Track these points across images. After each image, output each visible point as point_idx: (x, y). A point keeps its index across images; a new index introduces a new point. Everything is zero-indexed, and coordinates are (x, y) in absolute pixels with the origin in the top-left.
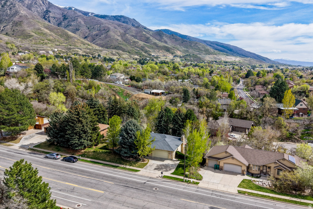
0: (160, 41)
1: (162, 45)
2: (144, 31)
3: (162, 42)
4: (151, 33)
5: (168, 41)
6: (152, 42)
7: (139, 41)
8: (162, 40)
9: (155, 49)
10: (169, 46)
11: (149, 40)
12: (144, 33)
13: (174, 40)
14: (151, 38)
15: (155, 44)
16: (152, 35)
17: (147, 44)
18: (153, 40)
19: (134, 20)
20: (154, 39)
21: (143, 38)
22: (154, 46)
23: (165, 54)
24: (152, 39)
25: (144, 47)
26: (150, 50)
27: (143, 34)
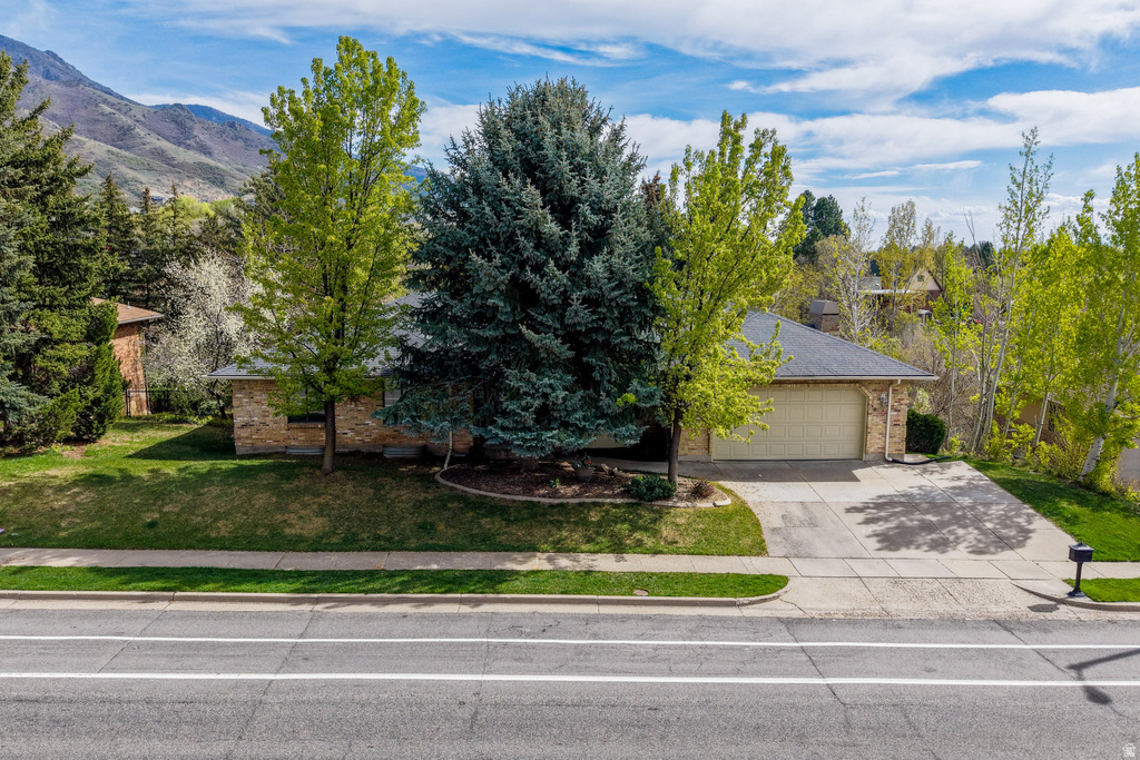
0: (179, 144)
1: (191, 162)
2: (105, 101)
3: (188, 147)
4: (135, 111)
5: (217, 148)
6: (148, 147)
7: (83, 138)
8: (189, 142)
9: (162, 173)
10: (221, 166)
11: (133, 137)
12: (108, 109)
13: (240, 143)
14: (140, 131)
15: (159, 154)
16: (143, 119)
17: (123, 152)
18: (148, 139)
19: (55, 56)
20: (154, 135)
21: (101, 127)
22: (156, 163)
23: (207, 193)
24: (142, 134)
25: (109, 165)
26: (140, 177)
27: (103, 114)
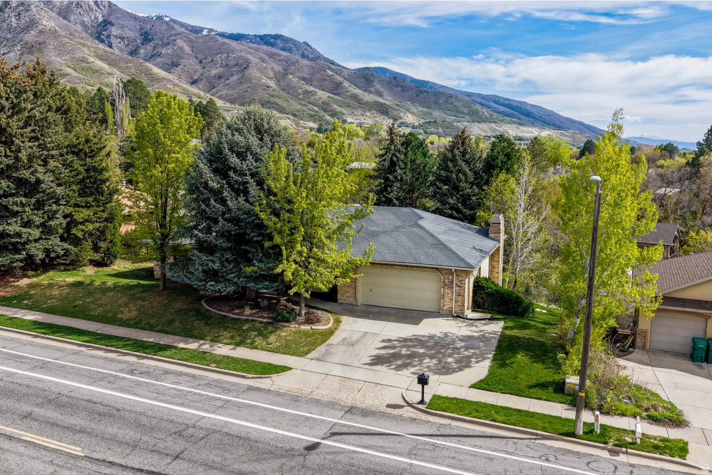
0: (366, 91)
1: (371, 101)
2: (330, 68)
3: (370, 92)
4: (345, 73)
5: (386, 93)
6: (349, 93)
7: (317, 90)
8: (371, 89)
9: (355, 108)
10: (387, 103)
11: (342, 88)
12: (330, 73)
13: (399, 89)
14: (346, 84)
15: (355, 97)
16: (348, 77)
17: (336, 97)
18: (350, 89)
19: (307, 44)
20: (353, 86)
21: (326, 83)
22: (352, 103)
23: (378, 119)
24: (347, 86)
25: (328, 104)
26: (343, 110)
27: (327, 76)
